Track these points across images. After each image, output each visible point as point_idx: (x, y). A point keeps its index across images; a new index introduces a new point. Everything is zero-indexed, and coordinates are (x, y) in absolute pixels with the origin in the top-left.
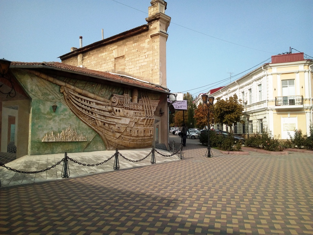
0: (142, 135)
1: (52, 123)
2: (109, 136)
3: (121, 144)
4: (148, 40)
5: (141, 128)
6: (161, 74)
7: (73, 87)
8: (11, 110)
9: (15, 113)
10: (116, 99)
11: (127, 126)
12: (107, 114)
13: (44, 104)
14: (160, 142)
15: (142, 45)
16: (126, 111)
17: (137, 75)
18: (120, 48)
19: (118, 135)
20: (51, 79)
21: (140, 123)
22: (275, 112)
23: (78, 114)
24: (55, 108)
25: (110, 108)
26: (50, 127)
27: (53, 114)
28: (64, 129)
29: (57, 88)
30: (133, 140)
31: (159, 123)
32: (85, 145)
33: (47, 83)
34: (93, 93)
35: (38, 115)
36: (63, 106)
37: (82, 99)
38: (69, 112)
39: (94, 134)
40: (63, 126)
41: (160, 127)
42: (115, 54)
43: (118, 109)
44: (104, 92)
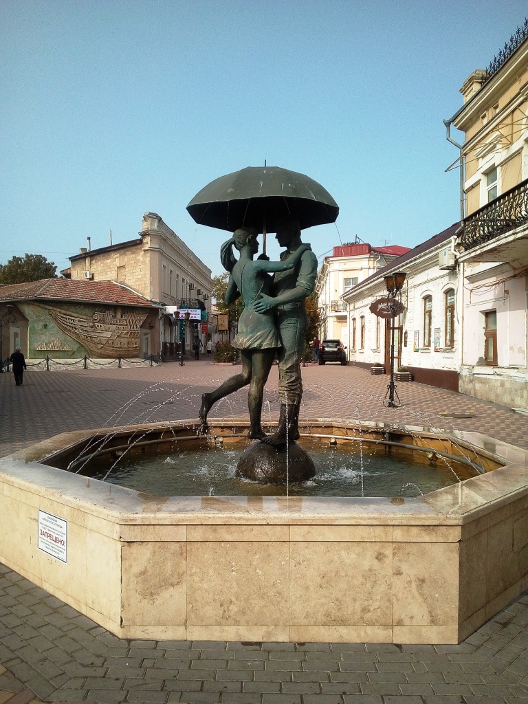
0: (126, 346)
1: (43, 336)
2: (92, 347)
3: (103, 353)
4: (142, 253)
5: (124, 341)
6: (152, 288)
7: (59, 310)
8: (15, 328)
9: (18, 330)
10: (98, 316)
11: (109, 339)
12: (90, 329)
13: (37, 324)
14: (149, 354)
15: (138, 258)
16: (108, 326)
17: (134, 287)
18: (121, 257)
19: (100, 346)
20: (42, 305)
21: (123, 336)
22: (335, 319)
23: (64, 329)
24: (45, 326)
25: (91, 324)
26: (42, 339)
27: (45, 330)
28: (53, 341)
29: (47, 312)
30: (116, 351)
31: (149, 336)
32: (70, 353)
33: (39, 308)
34: (77, 313)
35: (33, 331)
36: (52, 324)
37: (66, 319)
38: (56, 328)
39: (78, 345)
40: (53, 339)
41: (149, 339)
42: (117, 263)
43: (99, 325)
44: (87, 311)
